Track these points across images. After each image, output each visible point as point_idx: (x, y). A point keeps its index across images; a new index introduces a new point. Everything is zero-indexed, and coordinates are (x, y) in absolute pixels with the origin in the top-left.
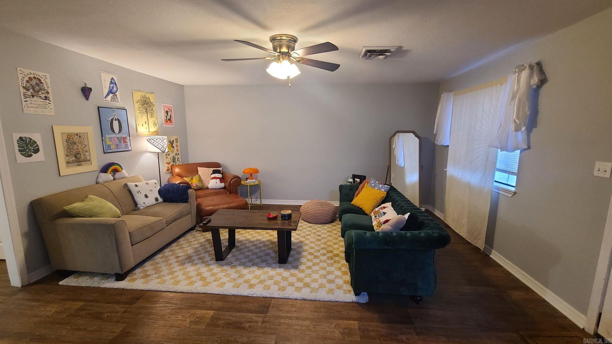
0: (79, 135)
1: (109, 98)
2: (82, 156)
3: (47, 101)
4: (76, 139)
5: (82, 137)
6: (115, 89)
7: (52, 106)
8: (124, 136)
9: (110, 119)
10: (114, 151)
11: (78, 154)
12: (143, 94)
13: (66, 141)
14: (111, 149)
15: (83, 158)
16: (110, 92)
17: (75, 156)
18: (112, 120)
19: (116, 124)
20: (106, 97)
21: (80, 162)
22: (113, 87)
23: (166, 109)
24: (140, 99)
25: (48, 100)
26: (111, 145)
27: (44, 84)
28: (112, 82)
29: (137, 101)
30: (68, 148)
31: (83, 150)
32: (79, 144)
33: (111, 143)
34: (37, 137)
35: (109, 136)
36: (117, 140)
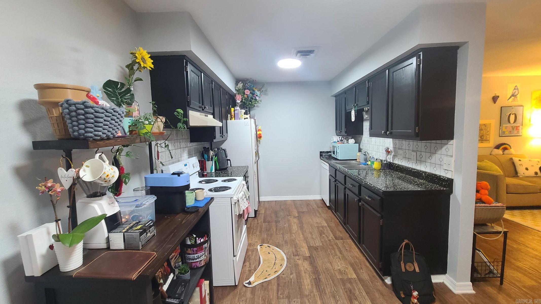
1: (511, 100)
2: (485, 137)
4: (483, 127)
6: (517, 93)
8: (517, 125)
9: (508, 114)
10: (507, 135)
11: (482, 136)
13: (479, 129)
14: (505, 134)
15: (485, 139)
16: (513, 95)
18: (510, 114)
19: (512, 118)
20: (508, 100)
21: (483, 141)
22: (515, 92)
24: (539, 96)
26: (506, 132)
28: (516, 88)
29: (535, 98)
31: (486, 134)
32: (484, 130)
33: (506, 130)
35: (506, 125)
36: (511, 128)
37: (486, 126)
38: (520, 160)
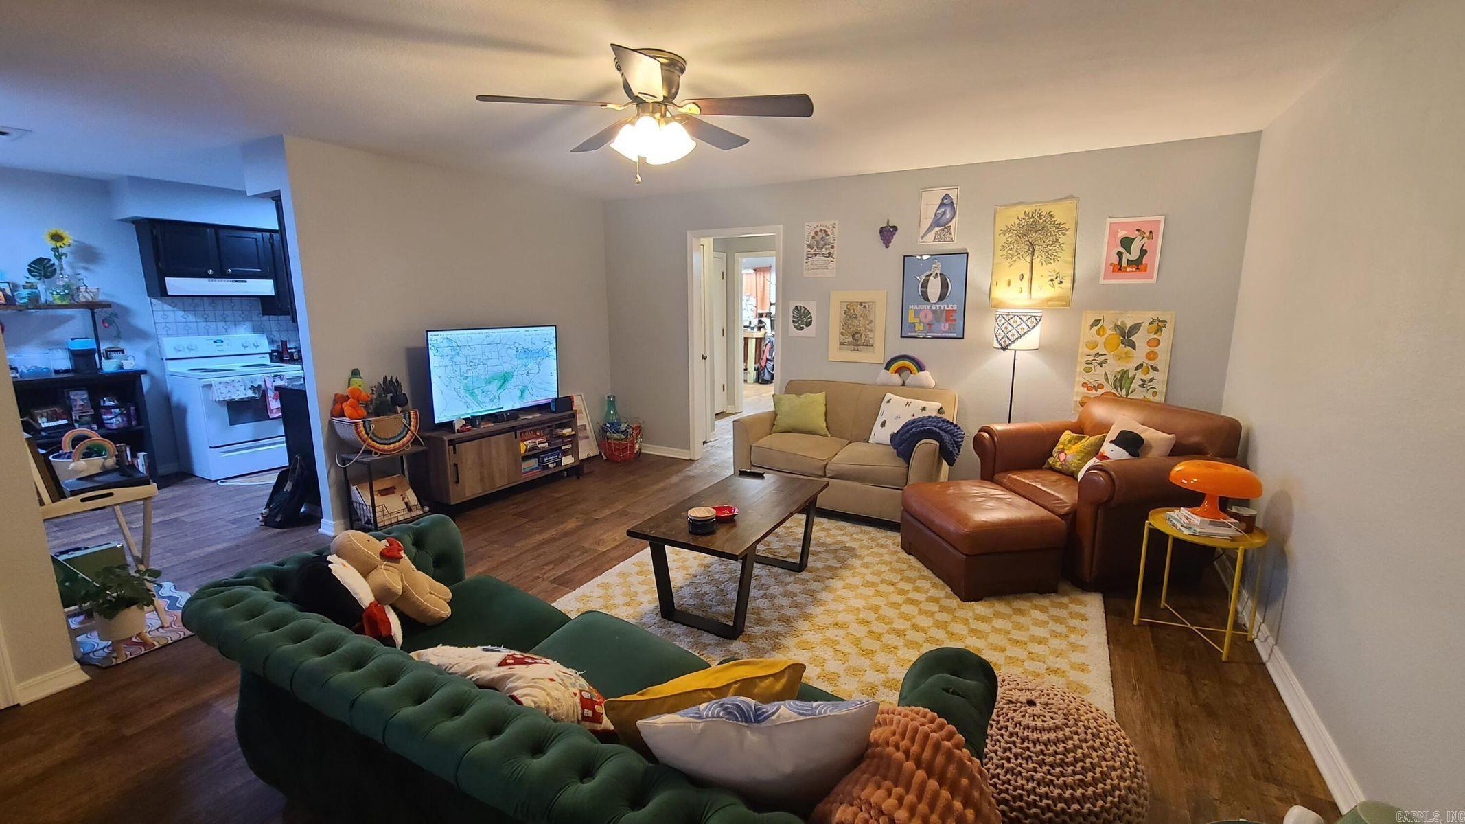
0: (863, 304)
1: (932, 235)
2: (863, 337)
3: (830, 259)
4: (858, 310)
5: (867, 307)
6: (948, 216)
7: (834, 265)
8: (950, 308)
9: (923, 276)
10: (921, 335)
11: (857, 333)
12: (1030, 209)
13: (845, 314)
14: (916, 332)
15: (863, 341)
16: (936, 223)
17: (853, 336)
18: (928, 277)
19: (934, 286)
20: (922, 237)
21: (858, 345)
22: (944, 213)
23: (1123, 233)
24: (1017, 222)
25: (832, 257)
27: (831, 236)
28: (945, 203)
30: (845, 324)
31: (866, 328)
32: (861, 319)
33: (918, 320)
34: (812, 307)
35: (916, 307)
36: (930, 315)
37: (865, 307)
38: (892, 402)
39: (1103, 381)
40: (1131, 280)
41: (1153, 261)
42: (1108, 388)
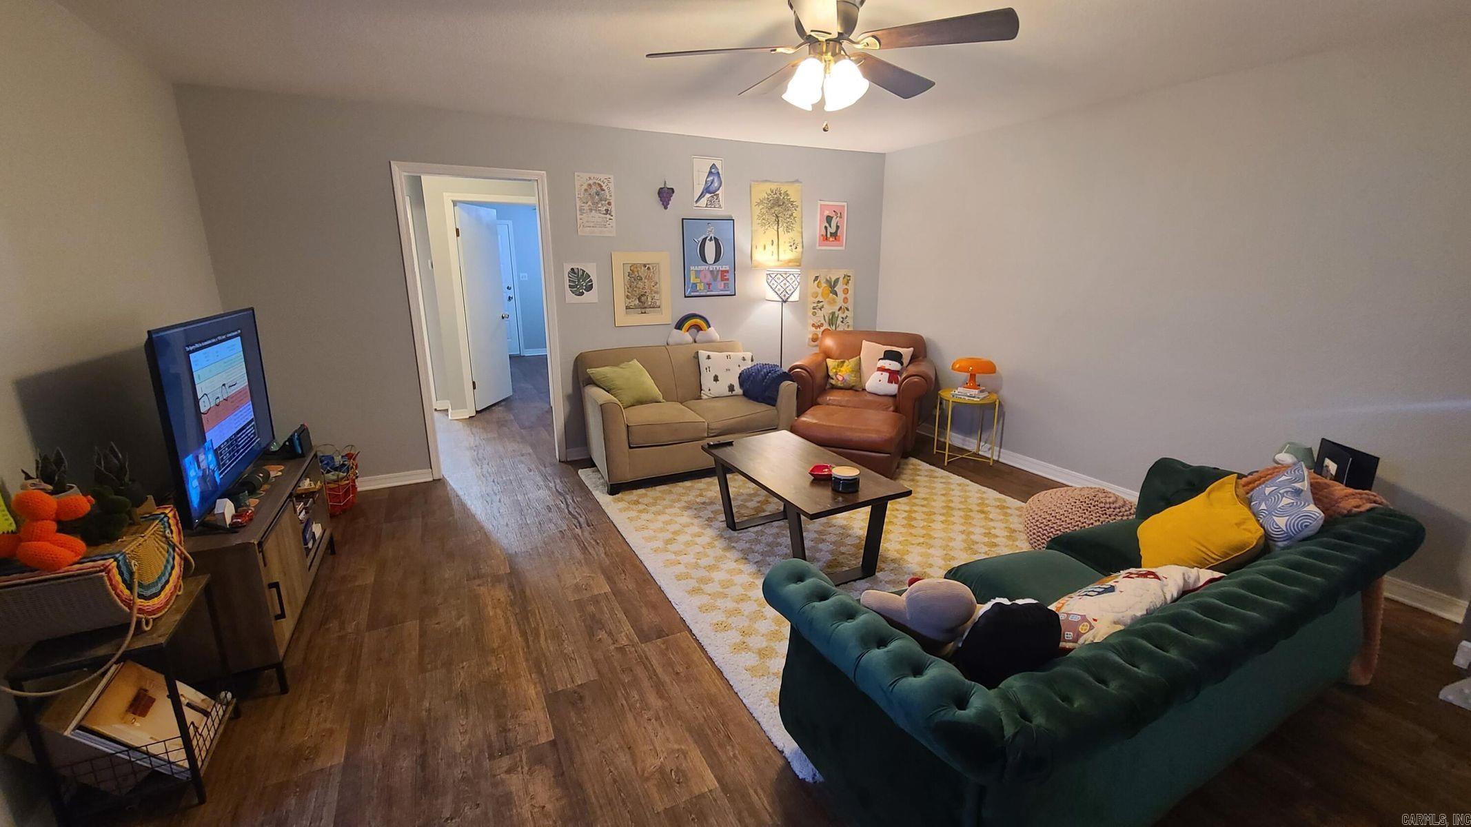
0: (648, 266)
1: (704, 201)
2: (649, 299)
3: (608, 216)
4: (643, 272)
5: (651, 268)
6: (716, 184)
7: (613, 223)
8: (724, 269)
9: (701, 239)
10: (702, 294)
11: (643, 295)
12: (774, 187)
13: (629, 276)
14: (697, 291)
15: (650, 303)
16: (707, 190)
17: (639, 299)
18: (705, 240)
19: (710, 249)
20: (697, 201)
21: (646, 308)
22: (712, 182)
23: (827, 213)
24: (766, 196)
25: (610, 214)
26: (698, 284)
27: (607, 191)
28: (713, 172)
29: (759, 201)
30: (630, 286)
31: (651, 290)
32: (646, 281)
33: (698, 280)
34: (591, 270)
35: (696, 268)
36: (709, 275)
37: (649, 268)
38: (709, 357)
39: (823, 321)
40: (832, 247)
41: (843, 233)
42: (826, 326)
